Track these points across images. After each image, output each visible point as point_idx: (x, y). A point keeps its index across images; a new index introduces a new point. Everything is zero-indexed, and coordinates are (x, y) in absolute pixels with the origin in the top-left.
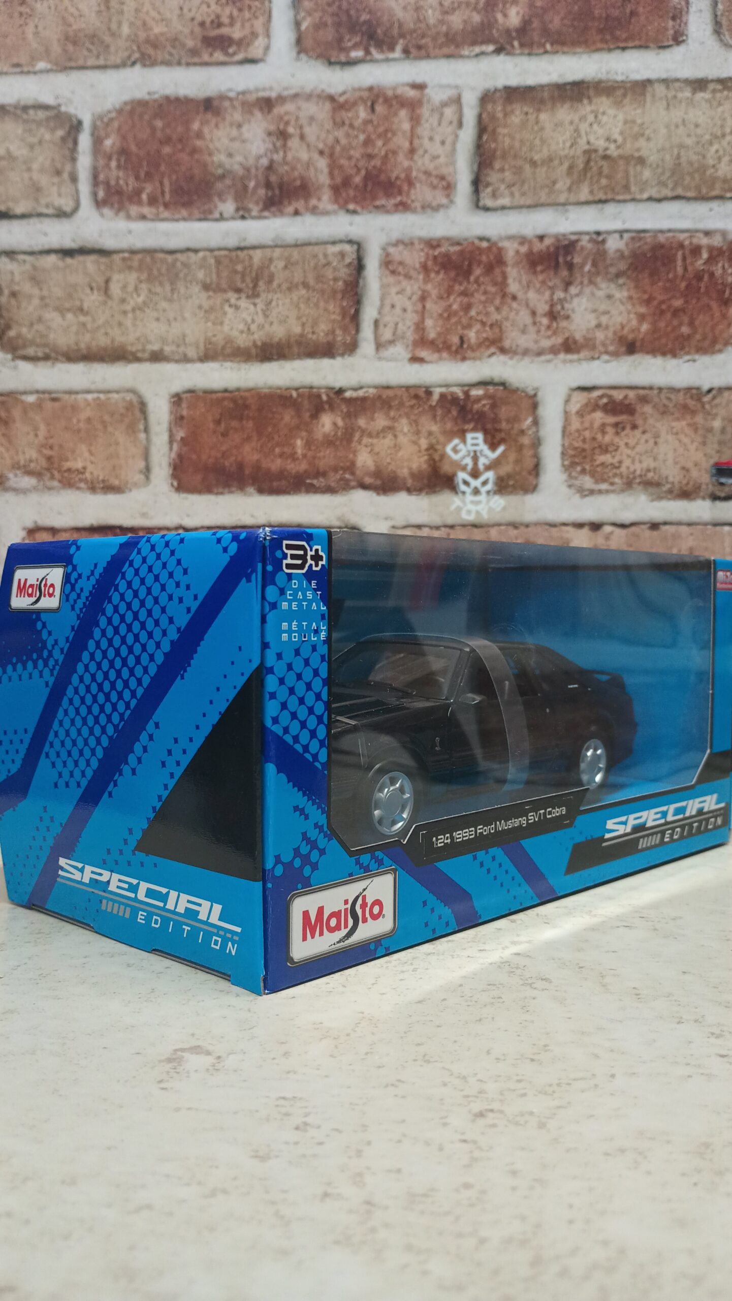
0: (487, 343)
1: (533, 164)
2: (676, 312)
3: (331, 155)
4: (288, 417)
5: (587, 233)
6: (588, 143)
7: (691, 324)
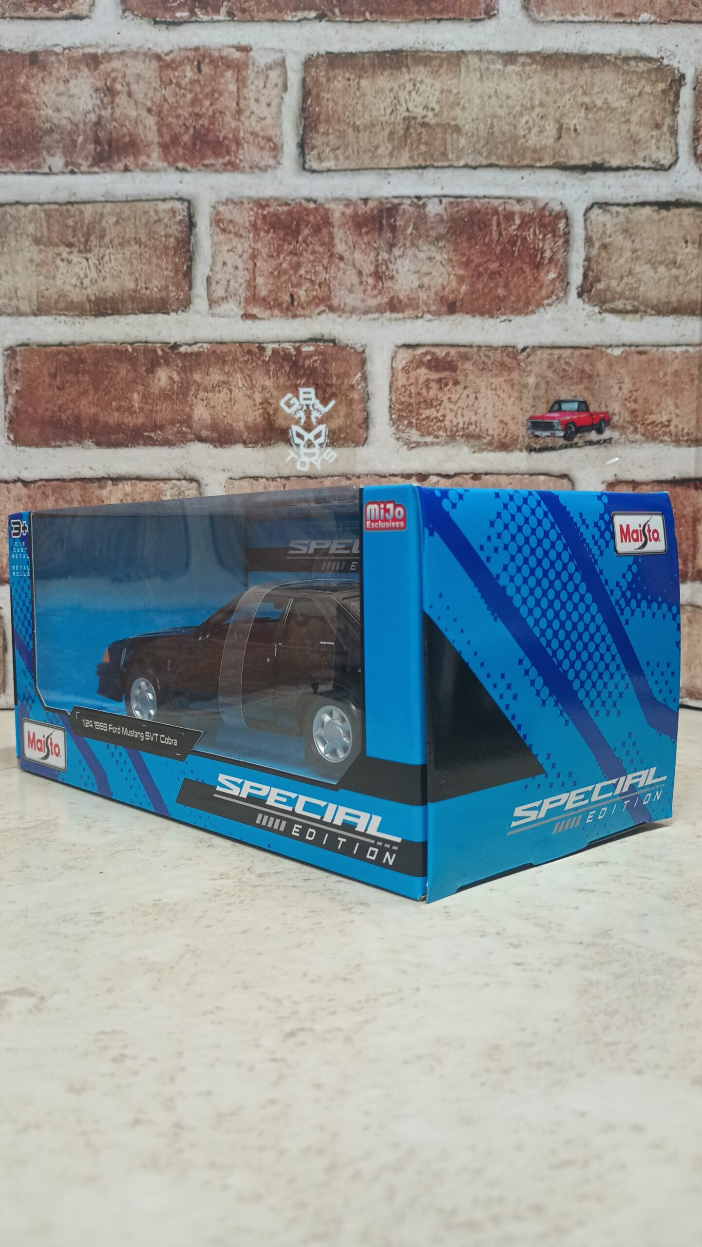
0: (317, 301)
1: (356, 128)
2: (492, 275)
3: (159, 113)
4: (124, 371)
5: (409, 197)
6: (408, 110)
7: (506, 286)
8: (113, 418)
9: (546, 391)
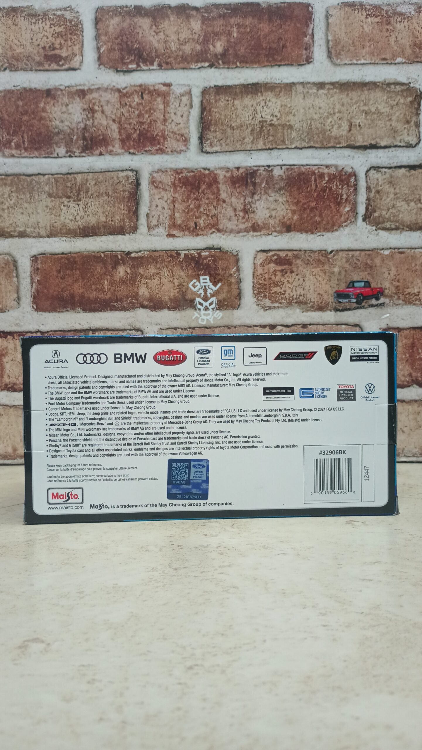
0: (210, 226)
1: (232, 128)
2: (312, 209)
3: (120, 122)
4: (99, 268)
5: (263, 166)
6: (262, 117)
7: (320, 215)
8: (93, 295)
9: (345, 276)
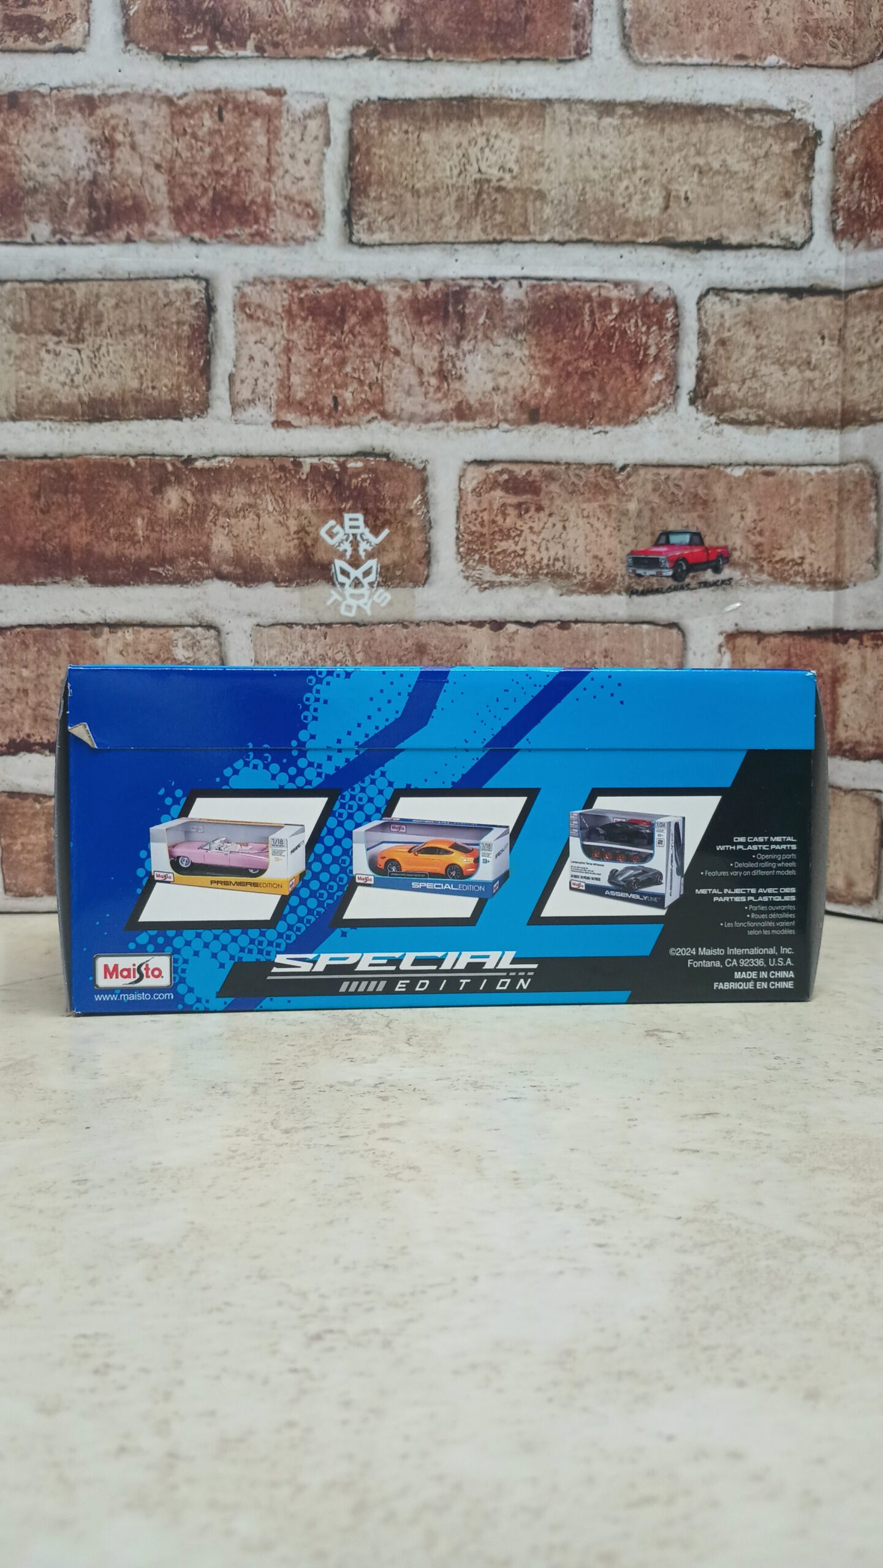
0: (366, 406)
1: (416, 193)
2: (584, 376)
3: (171, 171)
4: (125, 490)
5: (481, 279)
6: (480, 170)
7: (601, 389)
8: (111, 549)
9: (651, 520)
